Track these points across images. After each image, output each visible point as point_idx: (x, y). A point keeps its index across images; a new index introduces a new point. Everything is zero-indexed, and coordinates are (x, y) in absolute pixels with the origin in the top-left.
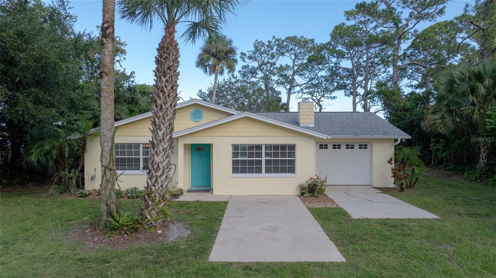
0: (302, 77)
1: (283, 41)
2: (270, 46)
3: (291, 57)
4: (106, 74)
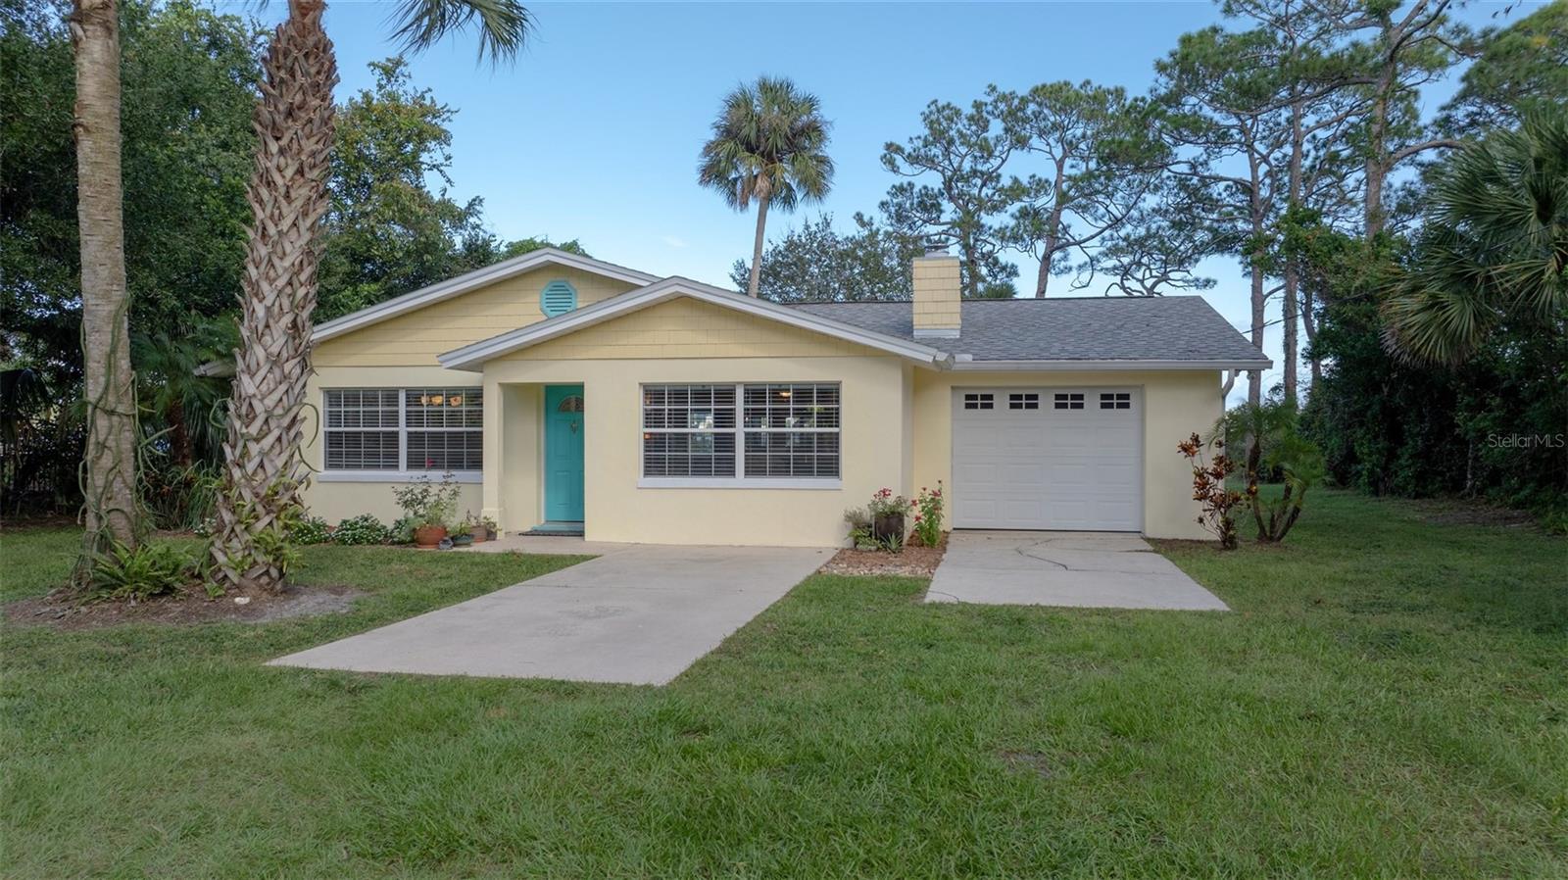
0: (1086, 215)
1: (1024, 101)
2: (979, 120)
3: (1050, 153)
4: (87, 130)
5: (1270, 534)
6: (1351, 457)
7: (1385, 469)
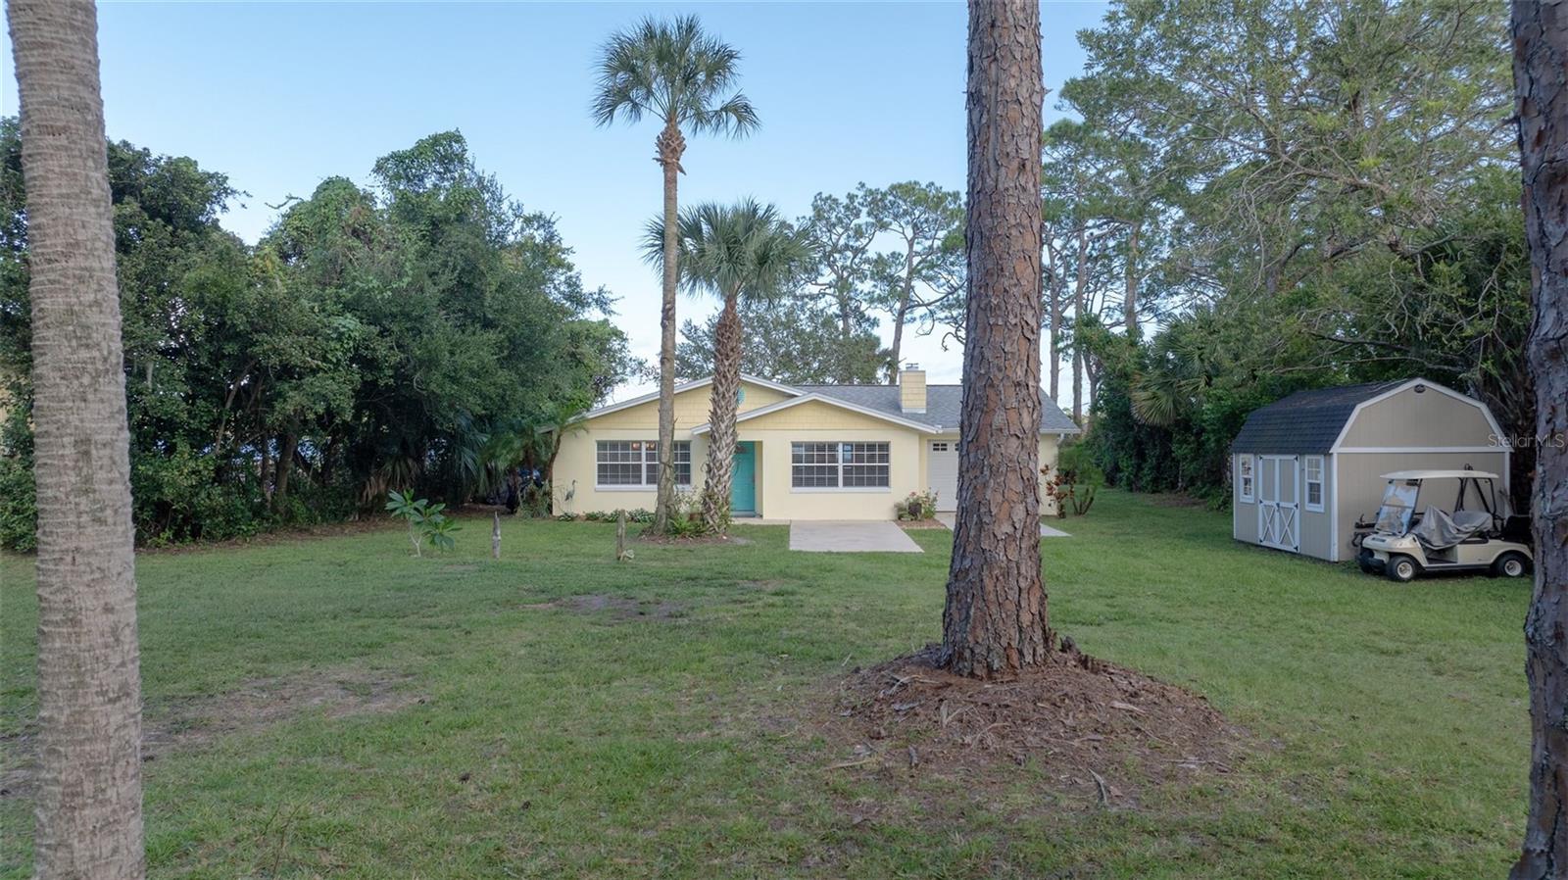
0: (931, 283)
1: (884, 195)
2: (852, 210)
3: (903, 233)
5: (1080, 512)
6: (1117, 469)
7: (1136, 476)
